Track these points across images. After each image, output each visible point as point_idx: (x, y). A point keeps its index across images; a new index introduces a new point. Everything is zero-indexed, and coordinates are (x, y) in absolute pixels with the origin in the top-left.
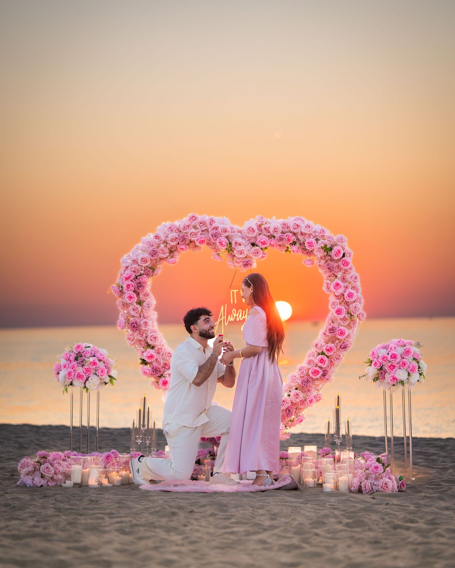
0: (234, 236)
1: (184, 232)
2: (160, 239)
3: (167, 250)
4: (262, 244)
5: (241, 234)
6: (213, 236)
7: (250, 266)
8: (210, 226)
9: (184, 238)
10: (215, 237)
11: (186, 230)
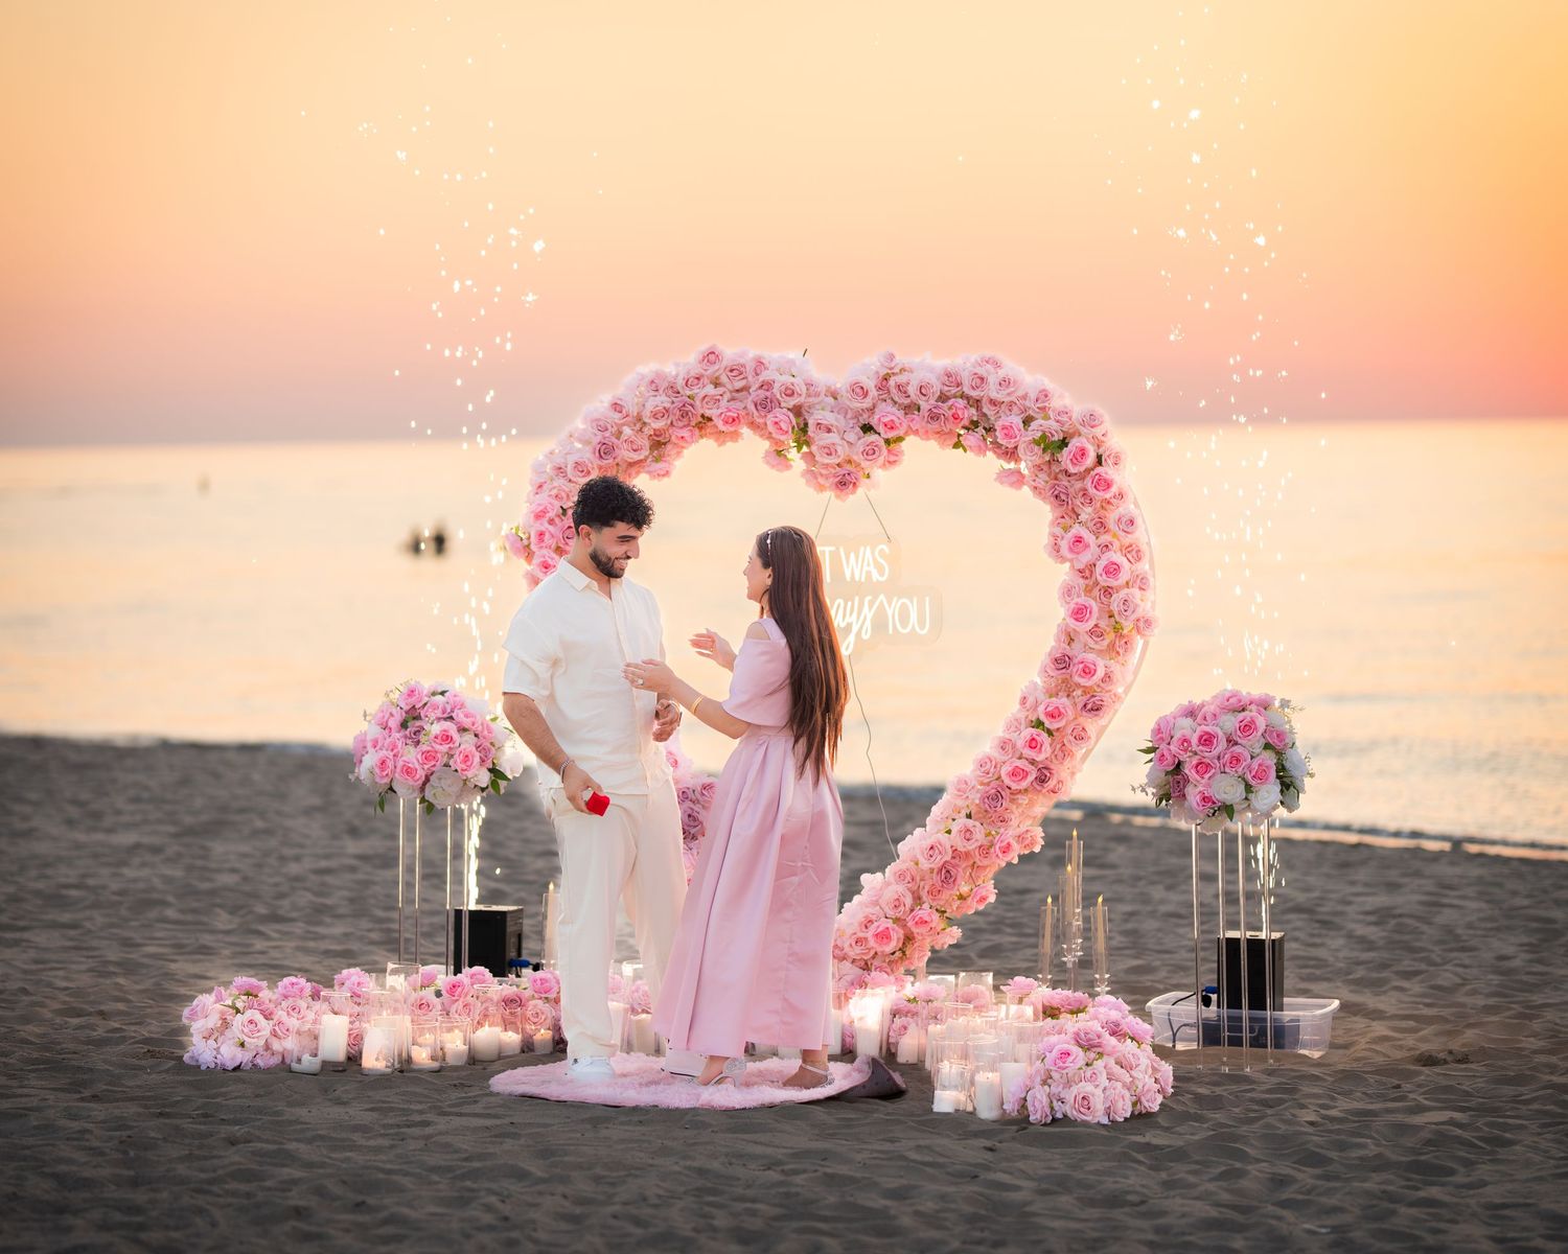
0: (817, 407)
2: (624, 412)
4: (887, 429)
5: (836, 398)
6: (759, 408)
7: (851, 486)
8: (753, 377)
9: (684, 410)
10: (763, 410)
11: (691, 390)
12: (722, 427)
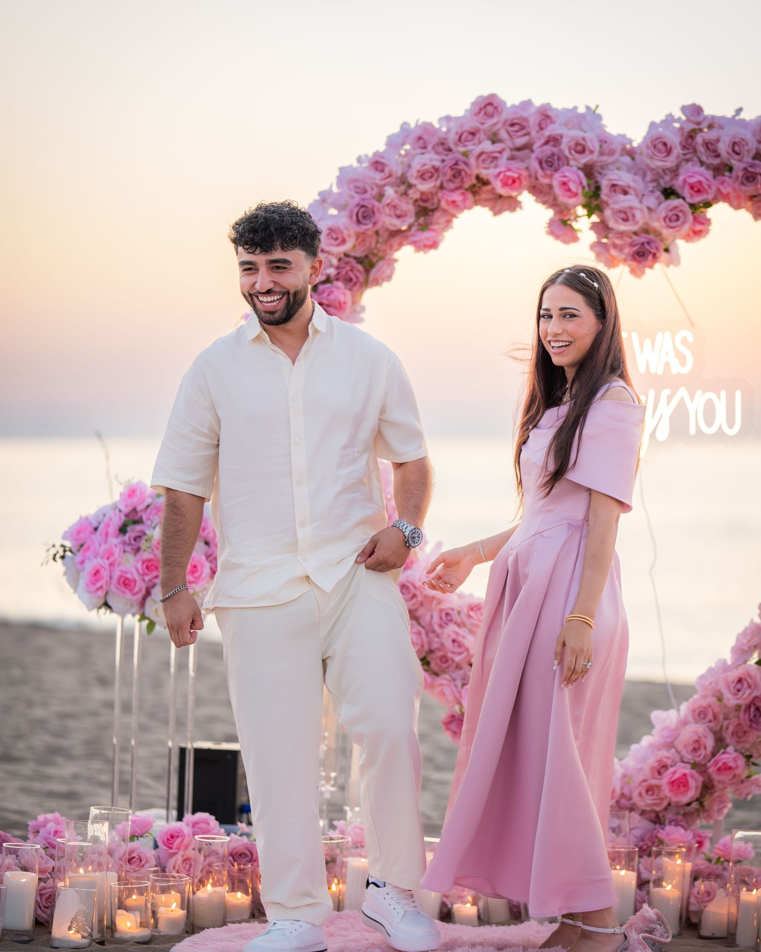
0: (610, 167)
1: (458, 152)
2: (387, 171)
3: (408, 207)
4: (692, 192)
5: (633, 159)
6: (544, 165)
7: (650, 257)
8: (537, 132)
9: (456, 169)
10: (549, 168)
11: (465, 146)
12: (501, 190)
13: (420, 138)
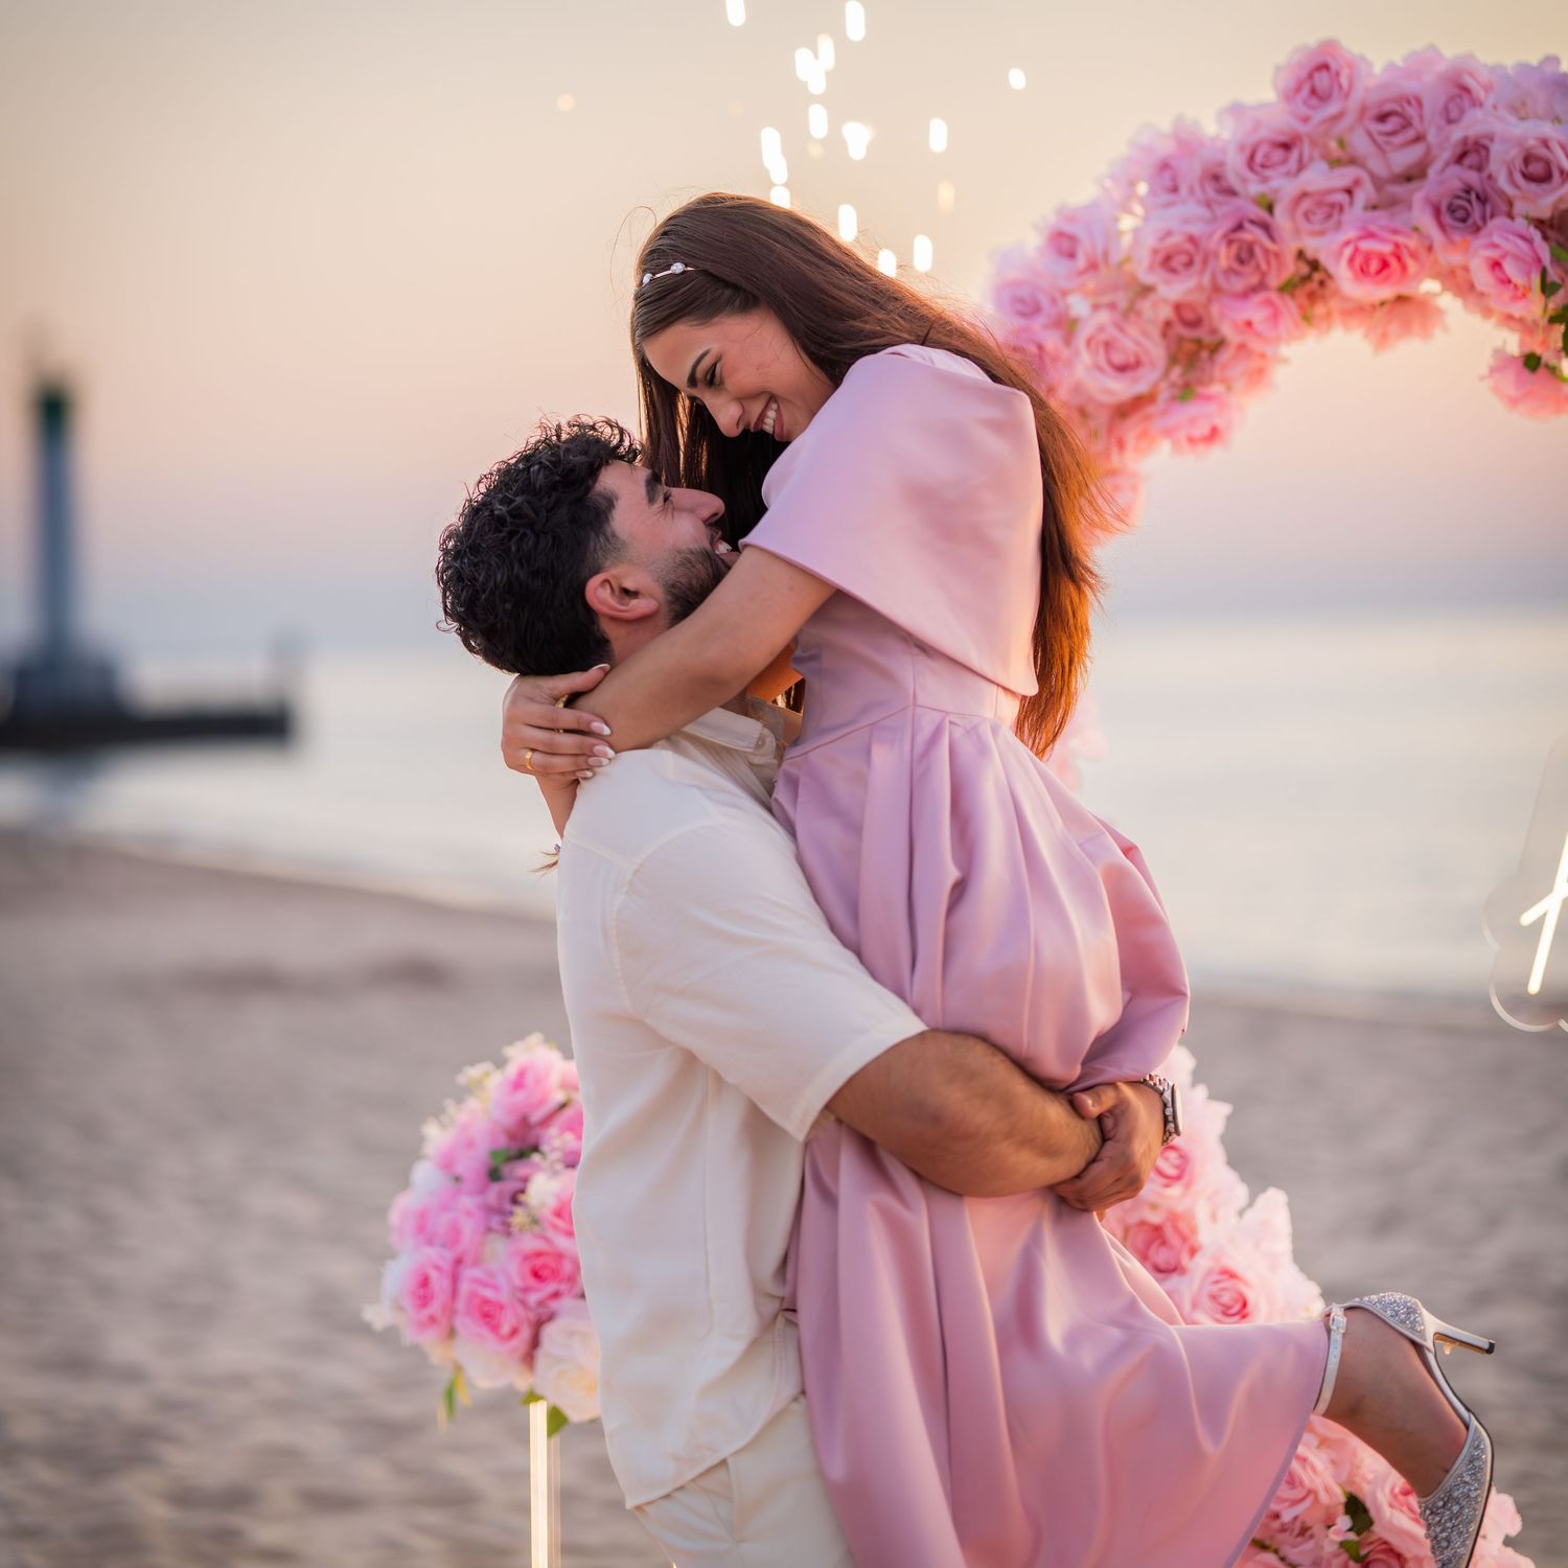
1: (1249, 195)
2: (1083, 255)
3: (1146, 343)
6: (1448, 219)
8: (1440, 129)
9: (1241, 241)
10: (1460, 225)
11: (1265, 180)
12: (1358, 290)
13: (1165, 166)
